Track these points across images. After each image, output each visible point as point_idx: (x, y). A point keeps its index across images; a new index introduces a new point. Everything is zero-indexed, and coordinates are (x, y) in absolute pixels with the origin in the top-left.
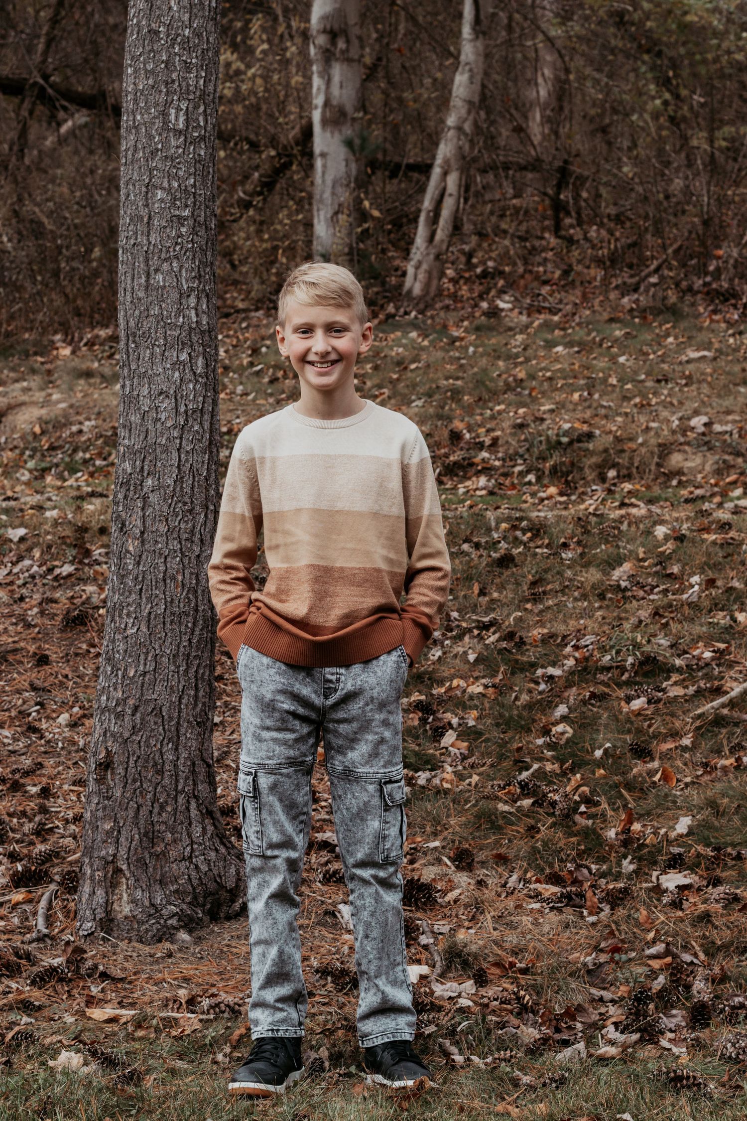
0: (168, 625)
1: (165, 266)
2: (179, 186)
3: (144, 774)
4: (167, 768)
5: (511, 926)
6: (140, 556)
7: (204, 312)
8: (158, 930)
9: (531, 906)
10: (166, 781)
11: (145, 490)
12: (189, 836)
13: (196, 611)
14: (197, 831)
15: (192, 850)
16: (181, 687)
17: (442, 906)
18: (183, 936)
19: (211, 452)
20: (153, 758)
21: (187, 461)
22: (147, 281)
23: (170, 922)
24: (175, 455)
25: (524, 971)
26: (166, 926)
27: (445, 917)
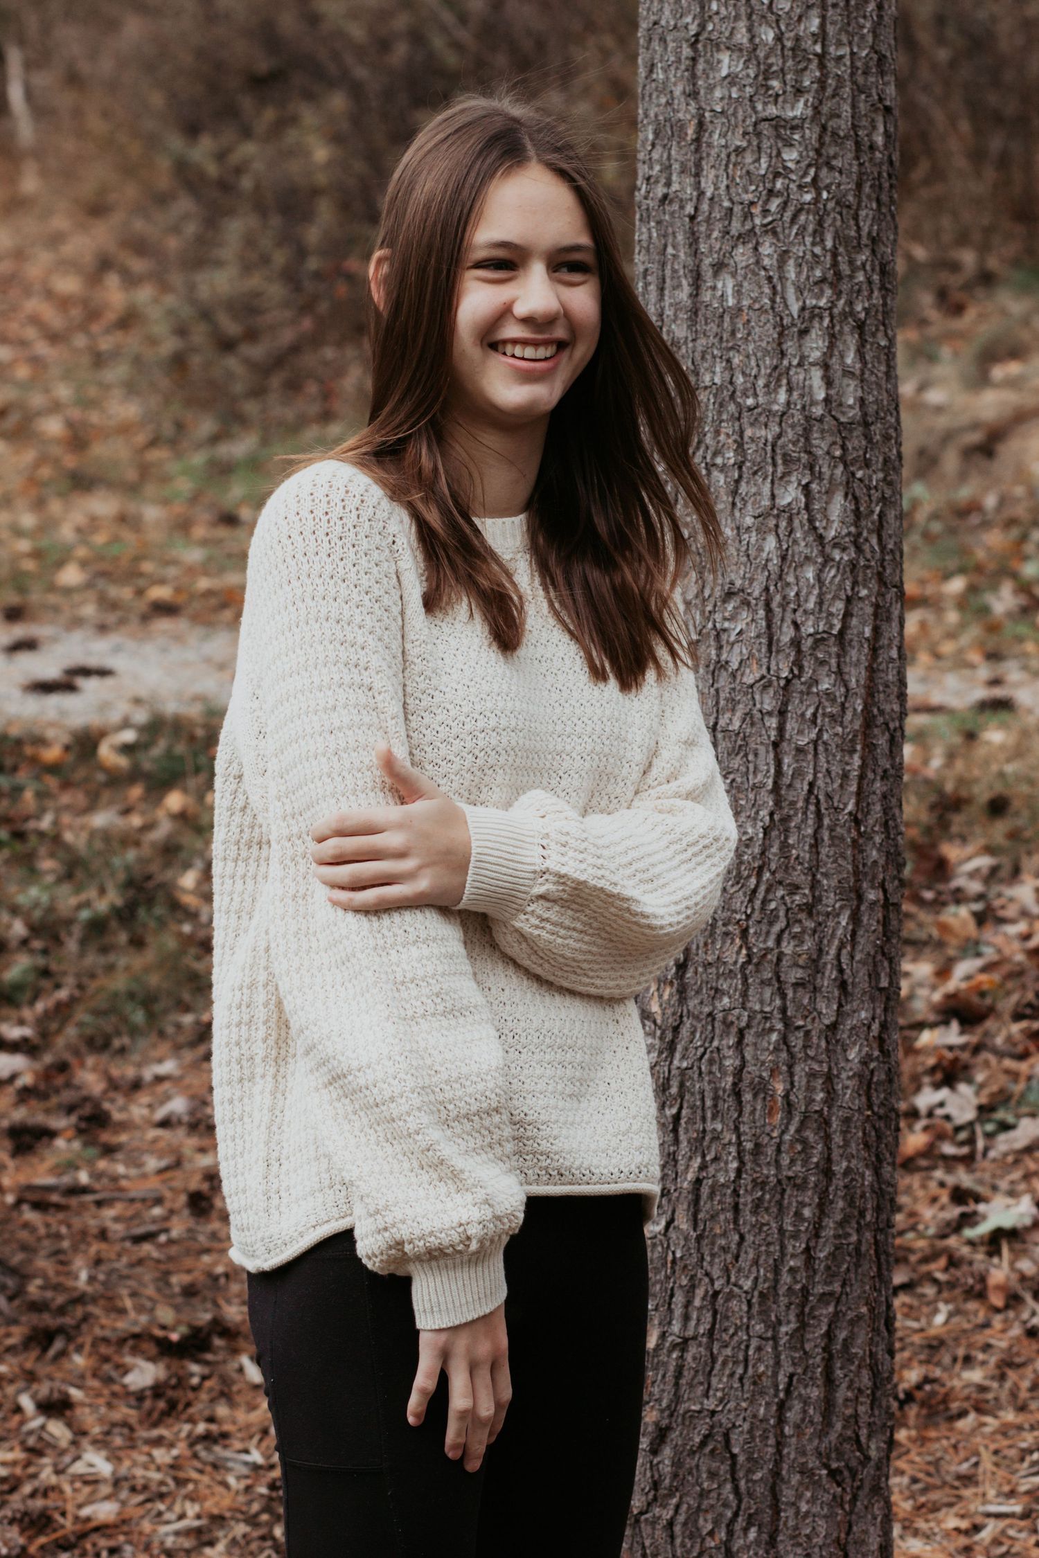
0: (747, 1217)
1: (742, 255)
2: (779, 38)
6: (676, 1030)
7: (847, 373)
13: (828, 1173)
16: (782, 1379)
19: (870, 748)
21: (798, 773)
22: (695, 295)
24: (766, 760)
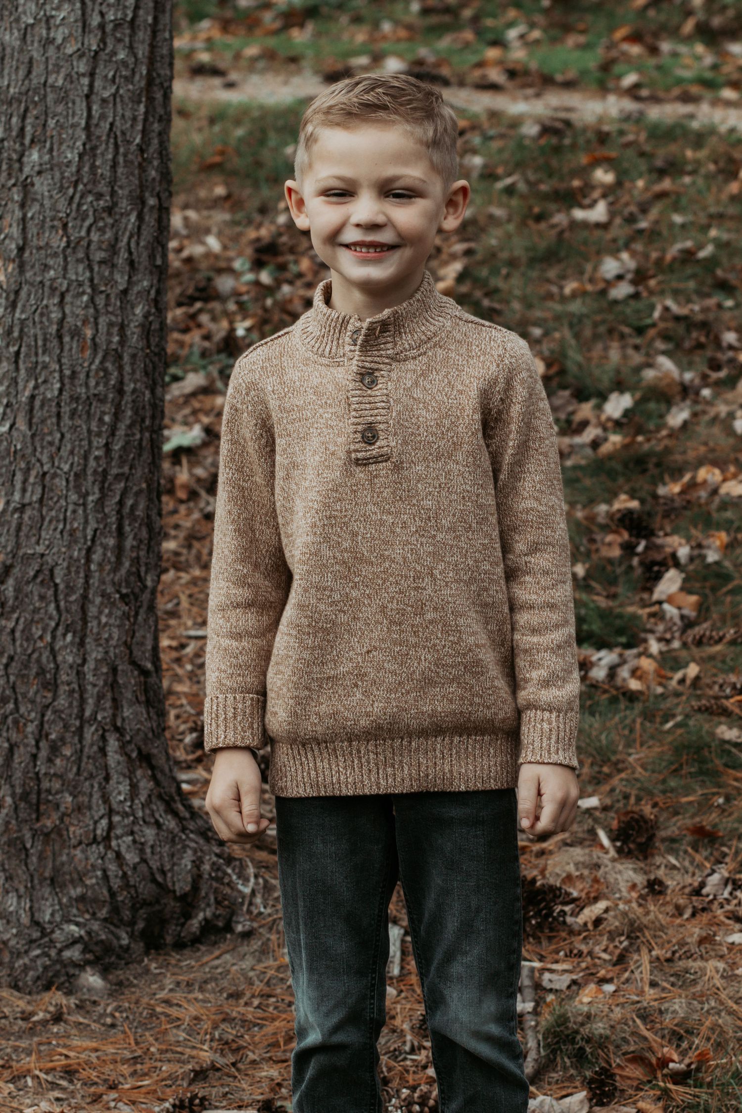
0: (66, 421)
3: (20, 689)
4: (64, 678)
5: (684, 980)
6: (17, 293)
8: (46, 968)
9: (730, 939)
10: (62, 702)
11: (27, 170)
12: (106, 799)
13: (120, 392)
14: (120, 791)
15: (111, 826)
16: (89, 533)
17: (571, 932)
18: (92, 980)
19: (151, 100)
20: (38, 661)
21: (103, 117)
23: (67, 954)
24: (81, 106)
25: (680, 1078)
26: (59, 961)
27: (570, 955)
